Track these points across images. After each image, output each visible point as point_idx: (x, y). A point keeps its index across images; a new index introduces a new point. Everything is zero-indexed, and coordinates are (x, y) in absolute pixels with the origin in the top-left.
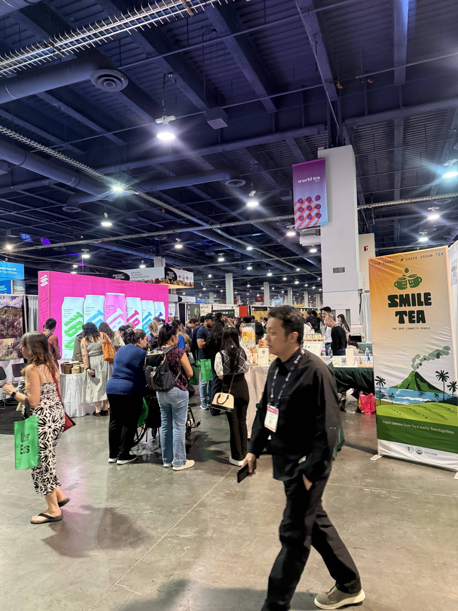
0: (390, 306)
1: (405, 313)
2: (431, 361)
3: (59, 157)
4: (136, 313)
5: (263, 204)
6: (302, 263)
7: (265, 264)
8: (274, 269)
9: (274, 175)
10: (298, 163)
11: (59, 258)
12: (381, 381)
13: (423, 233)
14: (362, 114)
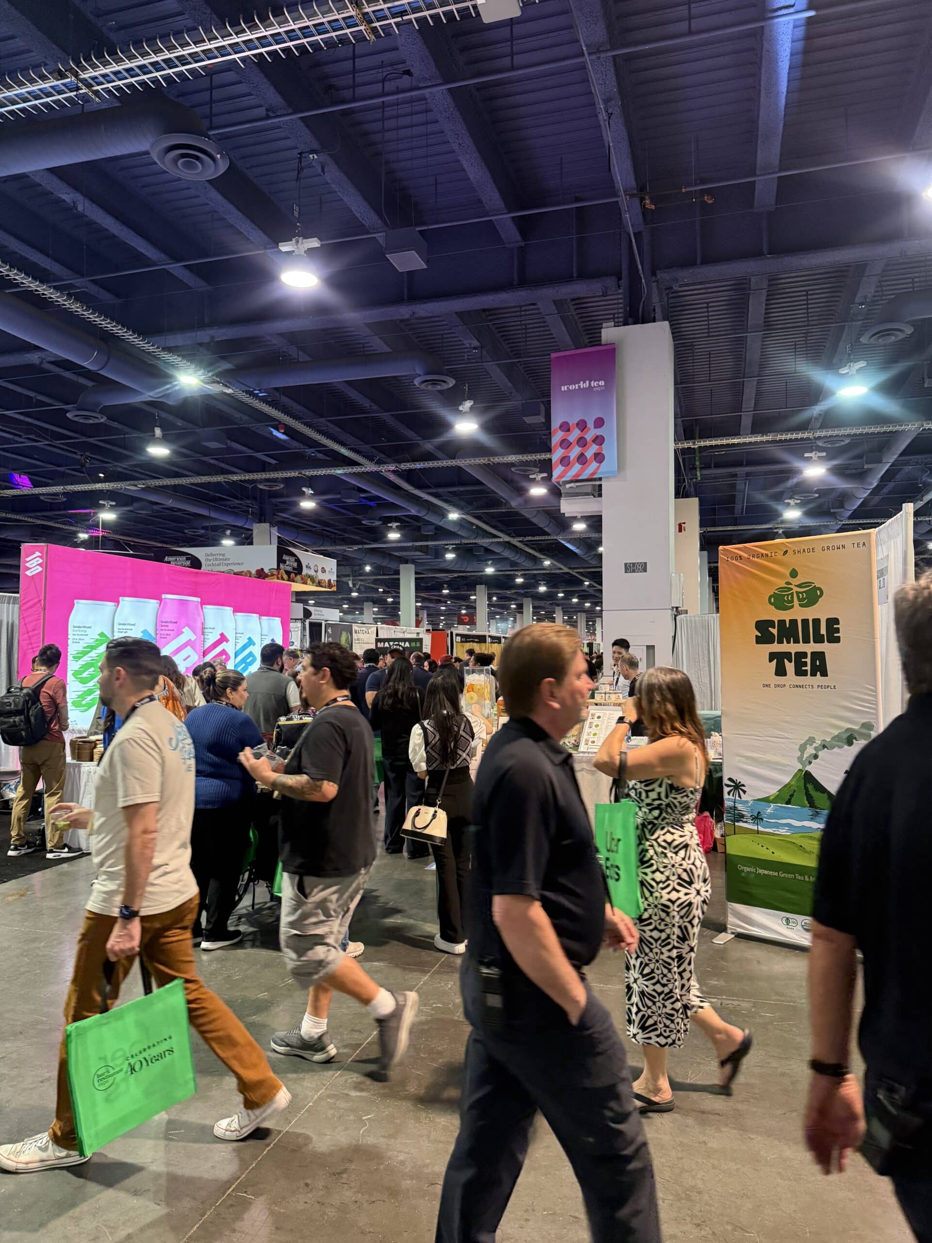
0: (759, 641)
1: (787, 655)
2: (836, 750)
3: (68, 306)
4: (223, 639)
5: (487, 427)
6: (557, 551)
7: (482, 549)
8: (499, 561)
9: (509, 370)
10: (560, 351)
11: (49, 518)
12: (737, 787)
13: (792, 502)
14: (689, 263)
